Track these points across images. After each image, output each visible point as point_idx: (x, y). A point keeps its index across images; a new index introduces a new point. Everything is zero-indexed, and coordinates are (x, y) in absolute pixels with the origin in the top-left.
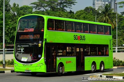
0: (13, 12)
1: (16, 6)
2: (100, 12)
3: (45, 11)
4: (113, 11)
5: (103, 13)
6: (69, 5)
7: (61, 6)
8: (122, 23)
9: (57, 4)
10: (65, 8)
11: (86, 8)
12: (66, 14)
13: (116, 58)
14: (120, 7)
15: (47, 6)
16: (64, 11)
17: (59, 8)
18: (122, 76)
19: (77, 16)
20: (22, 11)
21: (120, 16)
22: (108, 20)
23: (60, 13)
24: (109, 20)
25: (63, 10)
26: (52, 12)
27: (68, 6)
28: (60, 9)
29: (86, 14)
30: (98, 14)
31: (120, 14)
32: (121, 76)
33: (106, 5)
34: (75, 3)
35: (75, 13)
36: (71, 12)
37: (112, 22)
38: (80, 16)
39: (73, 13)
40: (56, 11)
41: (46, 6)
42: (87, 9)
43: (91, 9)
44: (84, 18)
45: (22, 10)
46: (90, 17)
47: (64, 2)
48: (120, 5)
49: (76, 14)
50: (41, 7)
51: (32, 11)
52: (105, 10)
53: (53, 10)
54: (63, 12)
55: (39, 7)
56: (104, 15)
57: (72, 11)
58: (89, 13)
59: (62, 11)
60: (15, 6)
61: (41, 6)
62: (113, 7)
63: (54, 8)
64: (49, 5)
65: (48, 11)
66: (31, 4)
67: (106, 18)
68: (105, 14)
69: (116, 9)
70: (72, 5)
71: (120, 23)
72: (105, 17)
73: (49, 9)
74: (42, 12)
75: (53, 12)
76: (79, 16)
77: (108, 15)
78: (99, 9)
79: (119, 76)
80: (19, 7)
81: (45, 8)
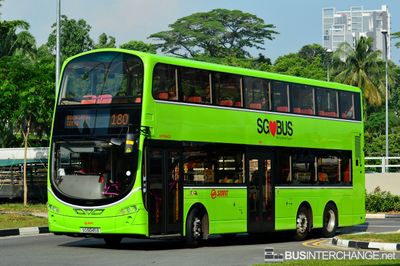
1: (108, 41)
2: (343, 59)
3: (189, 55)
4: (380, 58)
5: (353, 60)
6: (257, 39)
7: (235, 43)
9: (224, 38)
10: (246, 48)
12: (249, 63)
13: (382, 190)
14: (397, 45)
16: (244, 57)
17: (229, 49)
18: (395, 241)
22: (363, 82)
23: (230, 61)
24: (368, 82)
25: (241, 54)
27: (254, 44)
28: (232, 50)
29: (304, 65)
30: (337, 63)
32: (390, 241)
34: (273, 35)
35: (273, 62)
36: (262, 59)
38: (286, 69)
39: (268, 61)
40: (221, 57)
41: (194, 43)
42: (306, 51)
43: (319, 50)
47: (243, 32)
49: (275, 65)
50: (178, 46)
52: (357, 53)
53: (212, 55)
54: (239, 59)
55: (174, 46)
56: (353, 67)
57: (265, 57)
58: (311, 61)
59: (237, 56)
60: (104, 43)
61: (180, 43)
63: (215, 47)
64: (200, 40)
66: (152, 36)
67: (358, 77)
68: (357, 66)
70: (265, 39)
72: (356, 74)
73: (202, 51)
75: (213, 59)
77: (366, 68)
78: (339, 50)
79: (385, 242)
81: (191, 48)
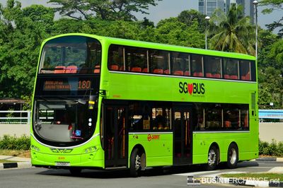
0: (6, 21)
1: (15, 5)
2: (217, 24)
3: (83, 18)
4: (248, 22)
5: (225, 25)
6: (142, 5)
7: (123, 8)
8: (268, 50)
9: (114, 3)
10: (132, 13)
11: (183, 12)
12: (136, 27)
14: (263, 11)
15: (88, 6)
16: (131, 21)
17: (118, 13)
19: (162, 33)
20: (29, 18)
21: (265, 34)
22: (234, 43)
23: (120, 24)
24: (238, 44)
25: (128, 18)
26: (101, 23)
27: (139, 9)
28: (121, 14)
29: (183, 28)
30: (212, 27)
31: (266, 29)
33: (231, 7)
34: (156, 2)
35: (155, 25)
36: (146, 23)
37: (246, 47)
38: (169, 31)
39: (151, 24)
40: (111, 20)
41: (88, 8)
42: (185, 16)
43: (195, 15)
44: (179, 39)
45: (27, 15)
46: (191, 37)
48: (265, 7)
49: (157, 27)
50: (74, 10)
51: (52, 19)
52: (229, 19)
53: (104, 18)
54: (127, 23)
55: (71, 10)
56: (226, 31)
57: (149, 21)
58: (189, 24)
59: (125, 19)
60: (12, 7)
61: (75, 7)
62: (247, 12)
63: (106, 11)
64: (94, 5)
65: (91, 19)
66: (51, 1)
67: (230, 39)
68: (229, 30)
69: (255, 17)
70: (149, 5)
71: (264, 50)
72: (228, 36)
73: (95, 14)
74: (77, 21)
75: (104, 22)
76: (165, 33)
77: (237, 31)
80: (21, 9)
81: (85, 12)
